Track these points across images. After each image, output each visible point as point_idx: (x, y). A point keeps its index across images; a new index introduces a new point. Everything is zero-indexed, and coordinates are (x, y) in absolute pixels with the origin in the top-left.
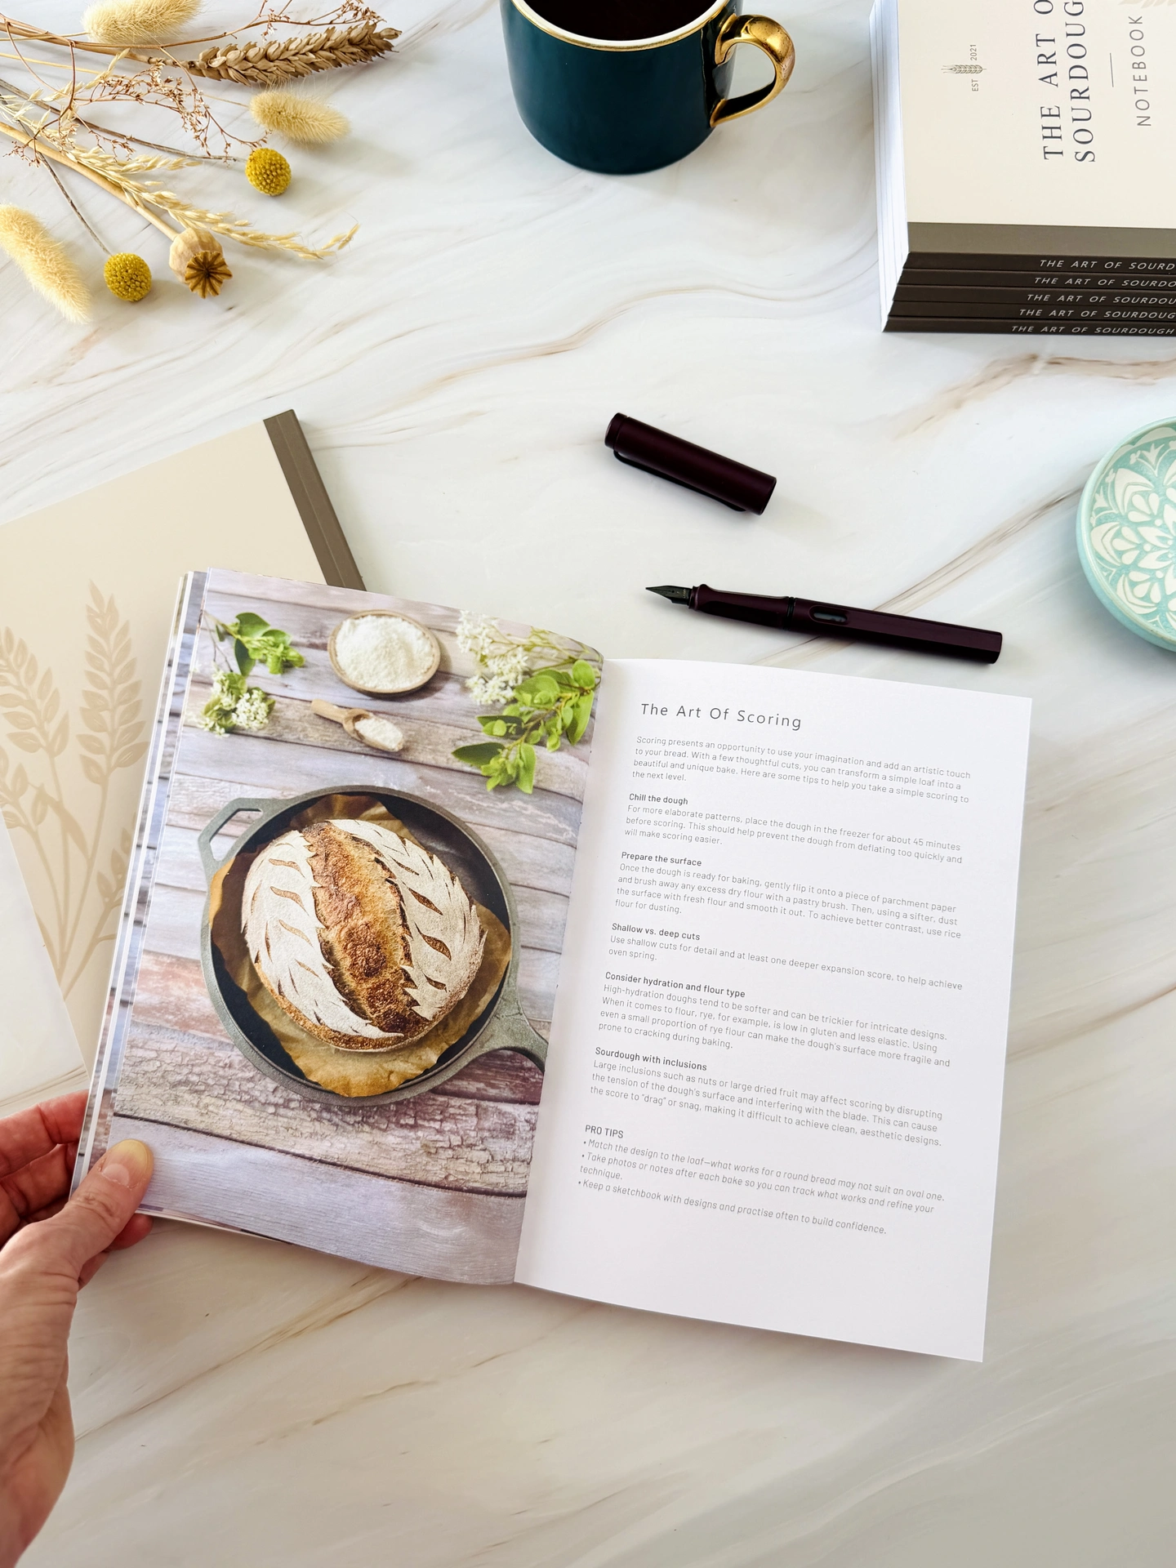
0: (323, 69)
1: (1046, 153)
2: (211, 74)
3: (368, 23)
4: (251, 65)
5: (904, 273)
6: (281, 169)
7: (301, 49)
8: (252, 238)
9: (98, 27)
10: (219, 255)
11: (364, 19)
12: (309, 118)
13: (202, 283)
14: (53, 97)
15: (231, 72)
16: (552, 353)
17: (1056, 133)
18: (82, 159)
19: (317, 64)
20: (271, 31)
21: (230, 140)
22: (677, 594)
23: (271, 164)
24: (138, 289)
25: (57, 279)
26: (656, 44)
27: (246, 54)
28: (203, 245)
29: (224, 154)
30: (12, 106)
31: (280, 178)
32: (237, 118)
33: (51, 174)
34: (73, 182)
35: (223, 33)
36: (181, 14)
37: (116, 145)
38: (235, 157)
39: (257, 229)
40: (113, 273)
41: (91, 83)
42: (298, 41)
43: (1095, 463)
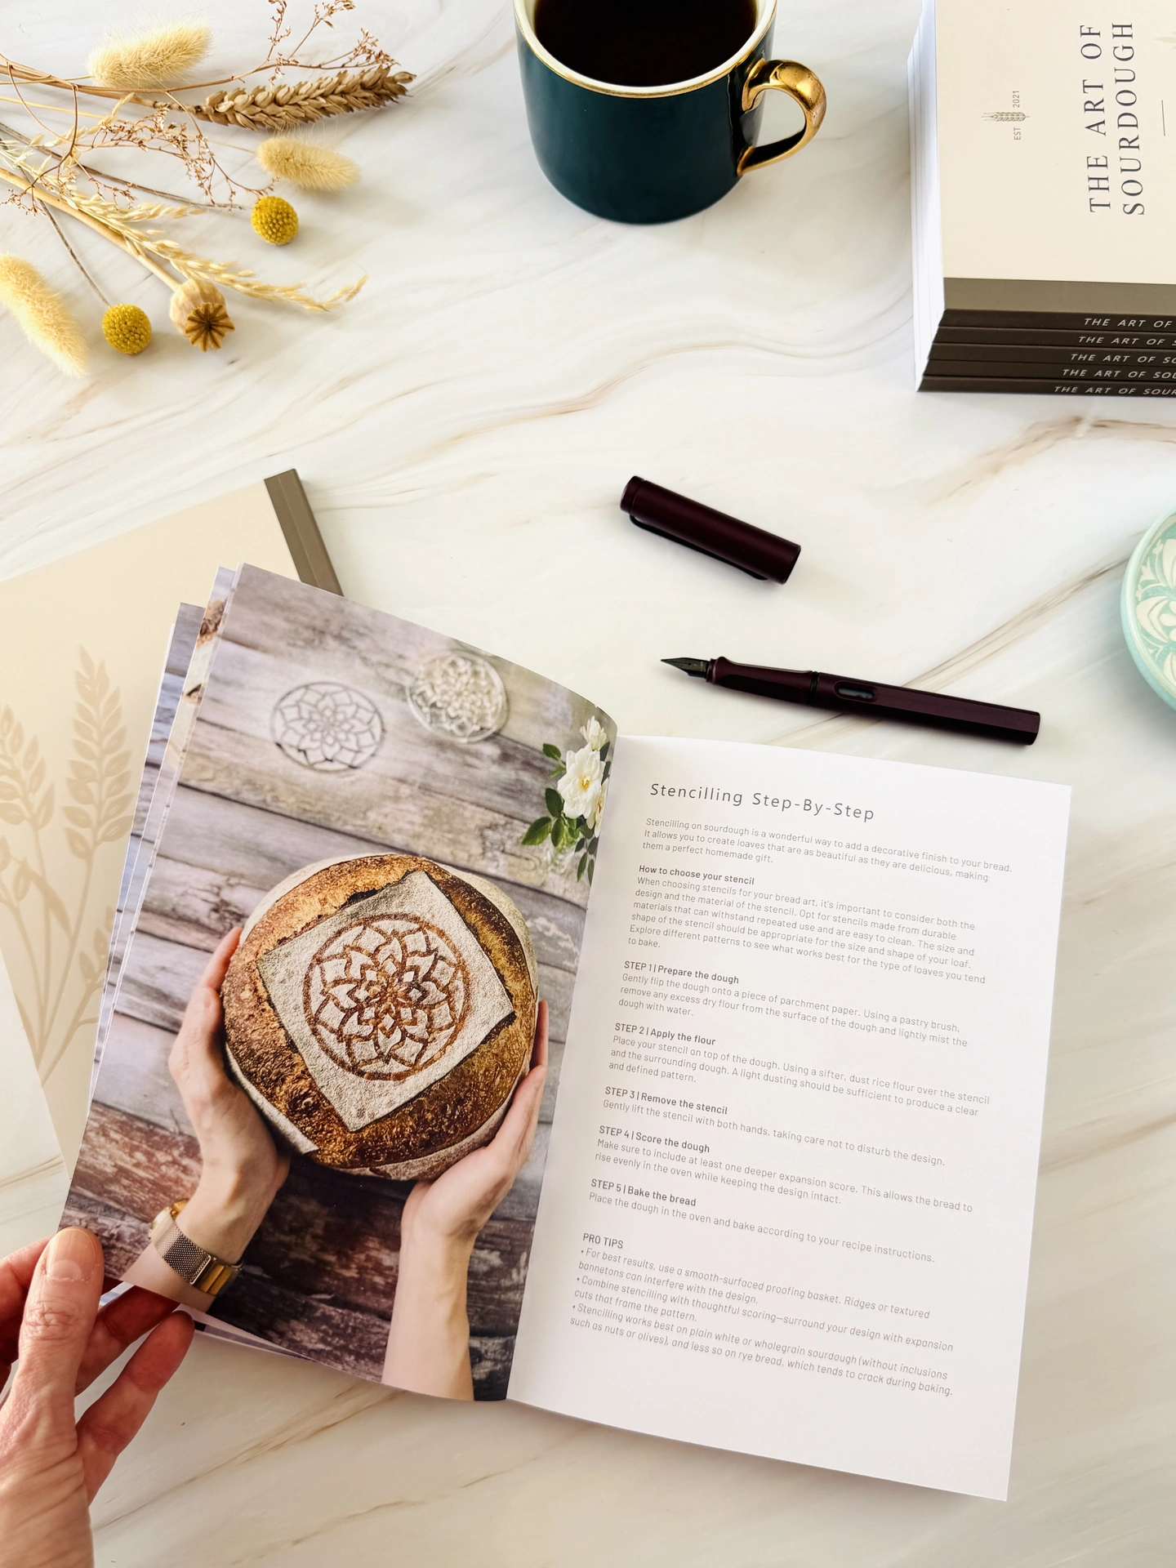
0: (334, 114)
1: (1092, 205)
2: (218, 119)
3: (381, 66)
4: (259, 109)
5: (939, 331)
6: (288, 217)
7: (311, 94)
8: (256, 289)
9: (103, 71)
10: (220, 307)
11: (377, 62)
12: (318, 165)
13: (203, 336)
14: (55, 142)
15: (238, 117)
16: (567, 412)
17: (1103, 184)
18: (83, 207)
19: (328, 109)
20: (279, 76)
21: (235, 188)
22: (694, 667)
23: (277, 213)
24: (138, 341)
25: (53, 331)
26: (680, 90)
27: (254, 98)
28: (204, 296)
29: (229, 202)
30: (13, 151)
31: (288, 227)
32: (243, 165)
33: (51, 222)
34: (74, 231)
35: (230, 77)
36: (187, 57)
37: (116, 193)
38: (241, 205)
39: (261, 280)
40: (112, 325)
41: (94, 127)
42: (309, 85)
43: (1141, 534)
